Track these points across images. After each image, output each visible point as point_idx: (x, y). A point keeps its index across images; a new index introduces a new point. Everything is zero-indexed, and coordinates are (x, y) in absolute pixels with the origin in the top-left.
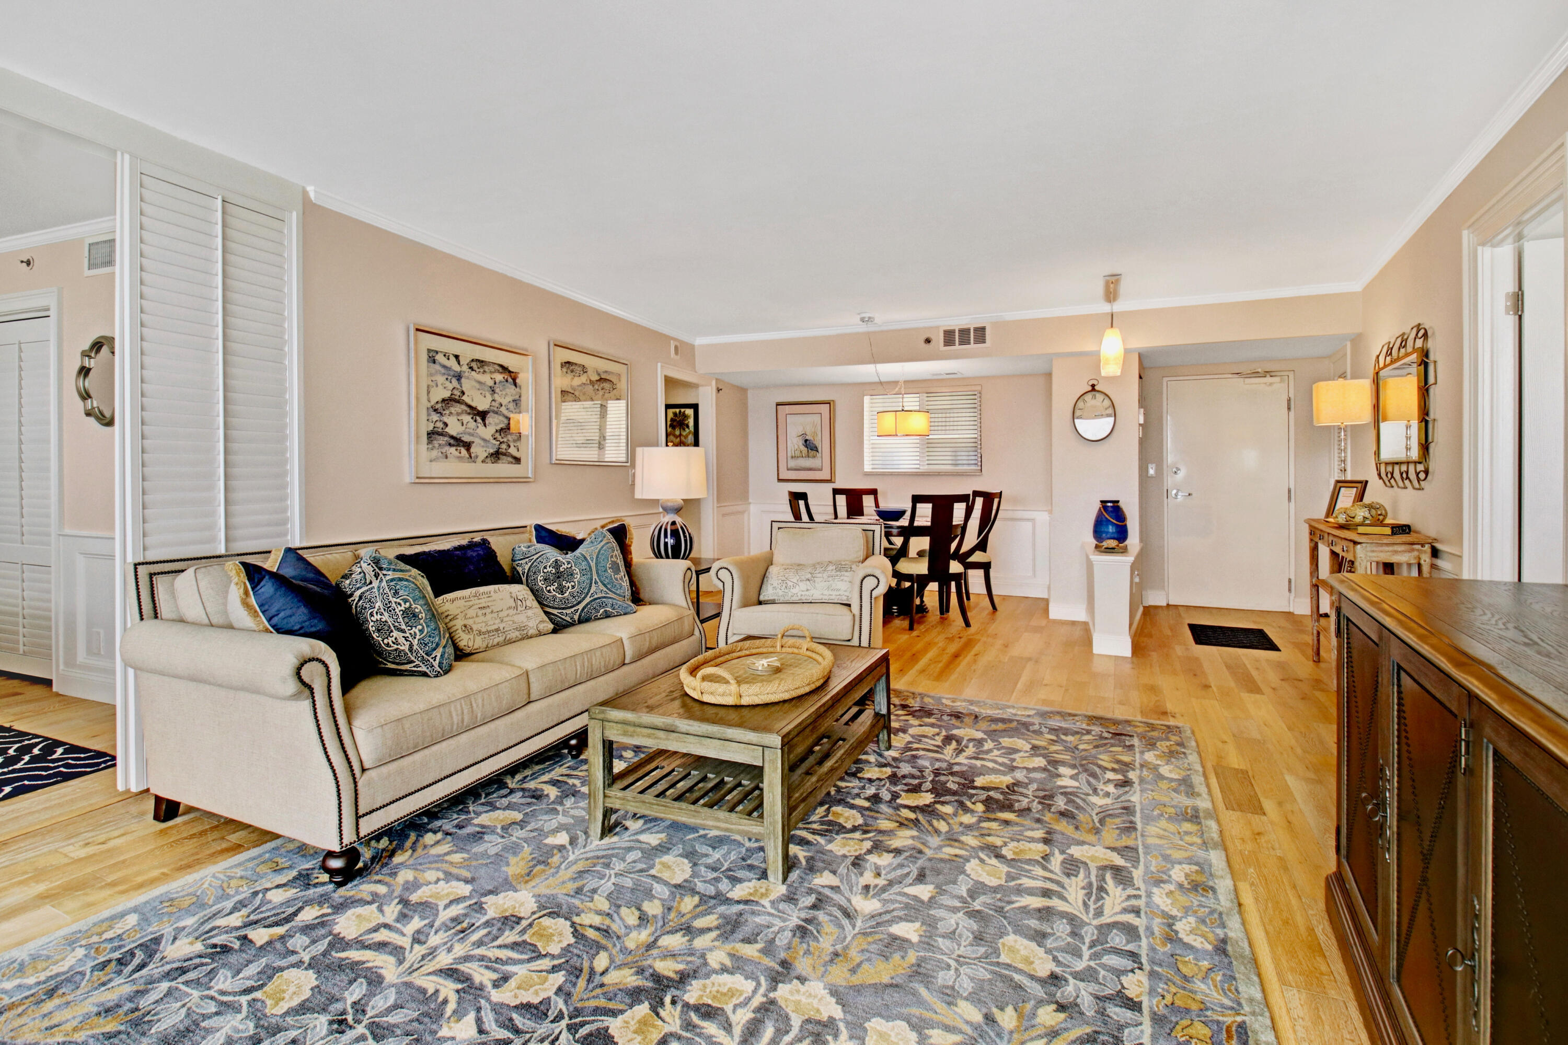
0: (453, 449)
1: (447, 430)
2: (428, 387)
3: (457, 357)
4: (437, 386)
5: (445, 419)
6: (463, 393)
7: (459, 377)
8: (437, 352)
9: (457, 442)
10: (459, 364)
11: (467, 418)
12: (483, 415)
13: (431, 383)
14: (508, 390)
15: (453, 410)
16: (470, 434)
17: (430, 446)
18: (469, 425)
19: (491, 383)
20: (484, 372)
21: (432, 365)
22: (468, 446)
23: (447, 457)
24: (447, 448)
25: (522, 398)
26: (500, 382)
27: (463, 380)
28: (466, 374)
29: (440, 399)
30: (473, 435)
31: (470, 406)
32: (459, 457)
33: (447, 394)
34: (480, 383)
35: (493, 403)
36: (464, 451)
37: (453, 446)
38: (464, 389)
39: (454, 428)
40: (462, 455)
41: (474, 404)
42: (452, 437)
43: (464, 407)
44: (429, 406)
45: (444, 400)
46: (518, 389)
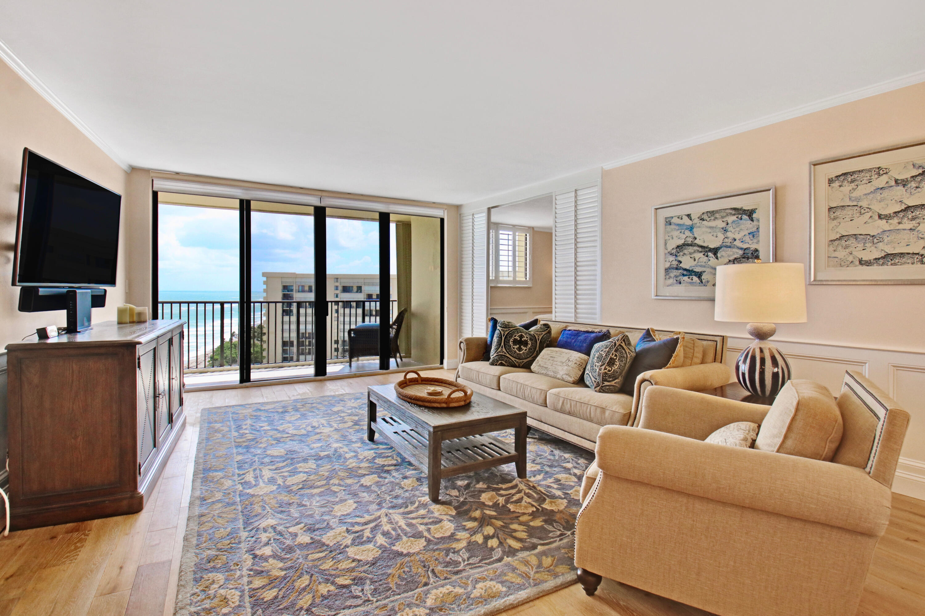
0: (686, 278)
1: (681, 265)
2: (665, 240)
3: (689, 216)
4: (673, 238)
5: (679, 259)
6: (695, 238)
7: (691, 228)
8: (672, 217)
9: (690, 272)
10: (691, 220)
11: (698, 255)
12: (715, 251)
13: (667, 238)
14: (742, 227)
15: (686, 251)
16: (701, 266)
17: (668, 277)
18: (701, 260)
19: (724, 225)
20: (716, 218)
21: (668, 227)
22: (699, 275)
23: (680, 283)
24: (681, 277)
25: (761, 230)
26: (733, 222)
27: (695, 230)
28: (698, 224)
29: (675, 246)
30: (704, 267)
31: (702, 247)
32: (690, 283)
33: (681, 242)
34: (711, 227)
35: (726, 240)
36: (695, 279)
37: (686, 275)
38: (696, 236)
39: (687, 263)
40: (694, 281)
41: (705, 245)
42: (685, 270)
43: (696, 248)
44: (666, 252)
45: (678, 247)
46: (755, 223)
